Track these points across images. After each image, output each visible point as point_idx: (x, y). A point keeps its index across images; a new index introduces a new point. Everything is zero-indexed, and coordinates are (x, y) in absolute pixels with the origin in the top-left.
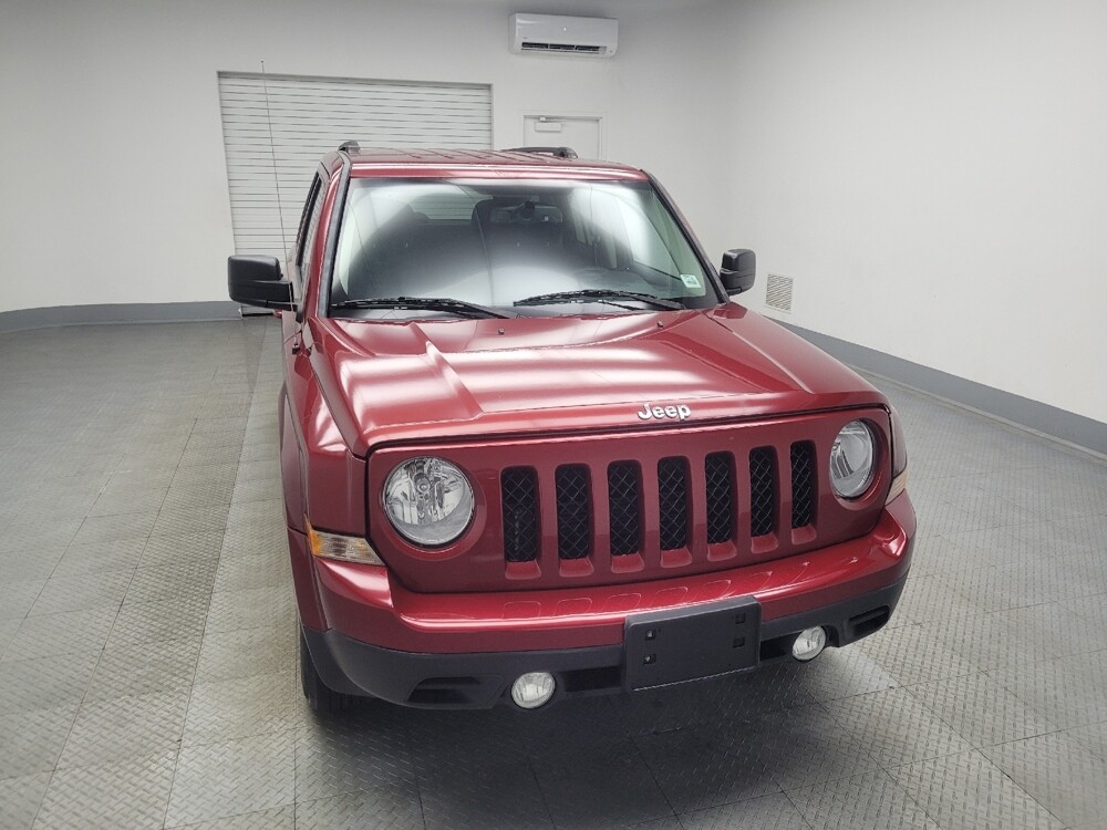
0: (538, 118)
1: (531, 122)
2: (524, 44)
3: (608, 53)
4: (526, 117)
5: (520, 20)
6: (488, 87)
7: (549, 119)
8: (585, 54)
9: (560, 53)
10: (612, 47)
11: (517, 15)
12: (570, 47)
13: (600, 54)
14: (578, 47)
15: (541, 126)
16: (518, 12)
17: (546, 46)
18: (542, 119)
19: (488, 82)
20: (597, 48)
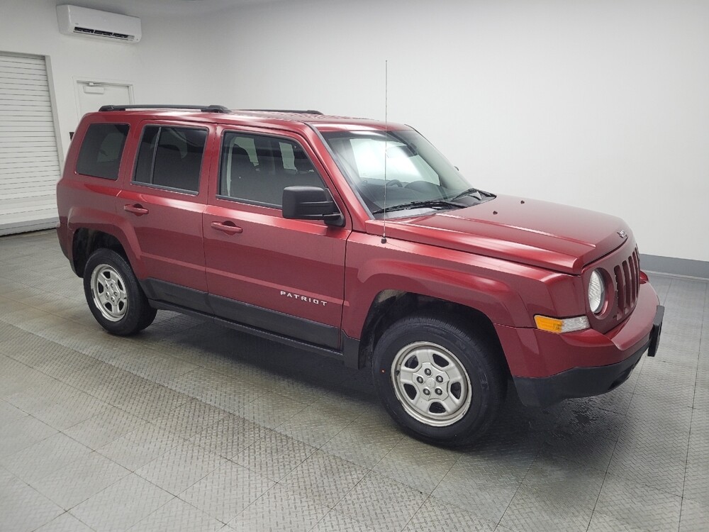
0: (87, 84)
1: (81, 86)
2: (77, 29)
3: (135, 40)
4: (78, 82)
5: (70, 9)
6: (43, 58)
7: (96, 84)
8: (119, 39)
9: (102, 37)
10: (138, 36)
11: (69, 6)
12: (109, 34)
13: (129, 41)
14: (115, 34)
15: (89, 89)
16: (69, 4)
17: (92, 31)
18: (91, 84)
19: (43, 54)
20: (126, 36)
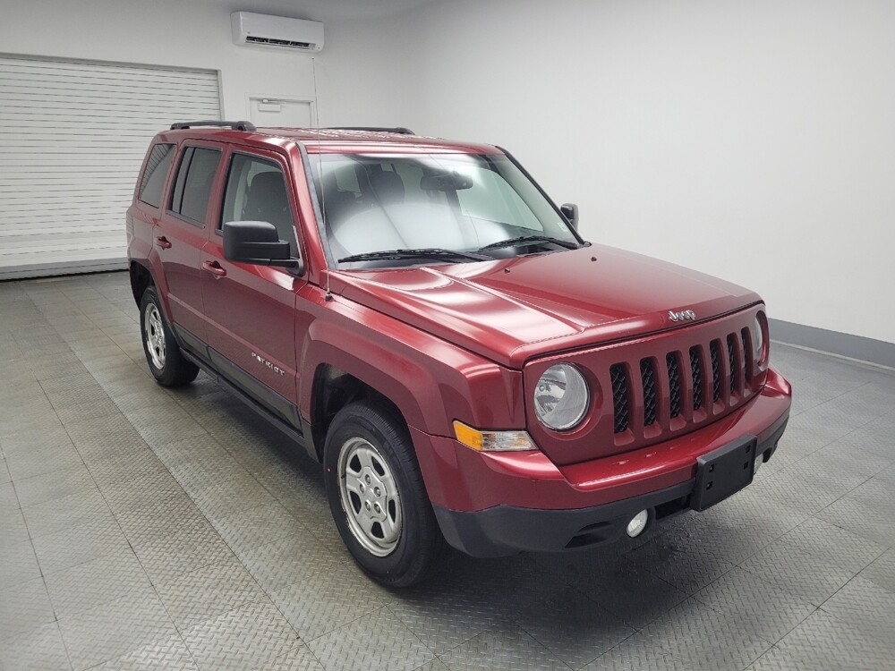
0: (261, 100)
1: (255, 103)
2: (250, 38)
3: (316, 49)
4: (251, 99)
5: (242, 16)
6: (215, 72)
7: (270, 101)
8: (297, 49)
9: (278, 46)
10: (320, 44)
11: (241, 13)
12: (286, 43)
13: (310, 49)
14: (293, 43)
15: (263, 107)
16: (241, 10)
17: (267, 40)
18: (265, 101)
19: (216, 69)
20: (307, 45)
